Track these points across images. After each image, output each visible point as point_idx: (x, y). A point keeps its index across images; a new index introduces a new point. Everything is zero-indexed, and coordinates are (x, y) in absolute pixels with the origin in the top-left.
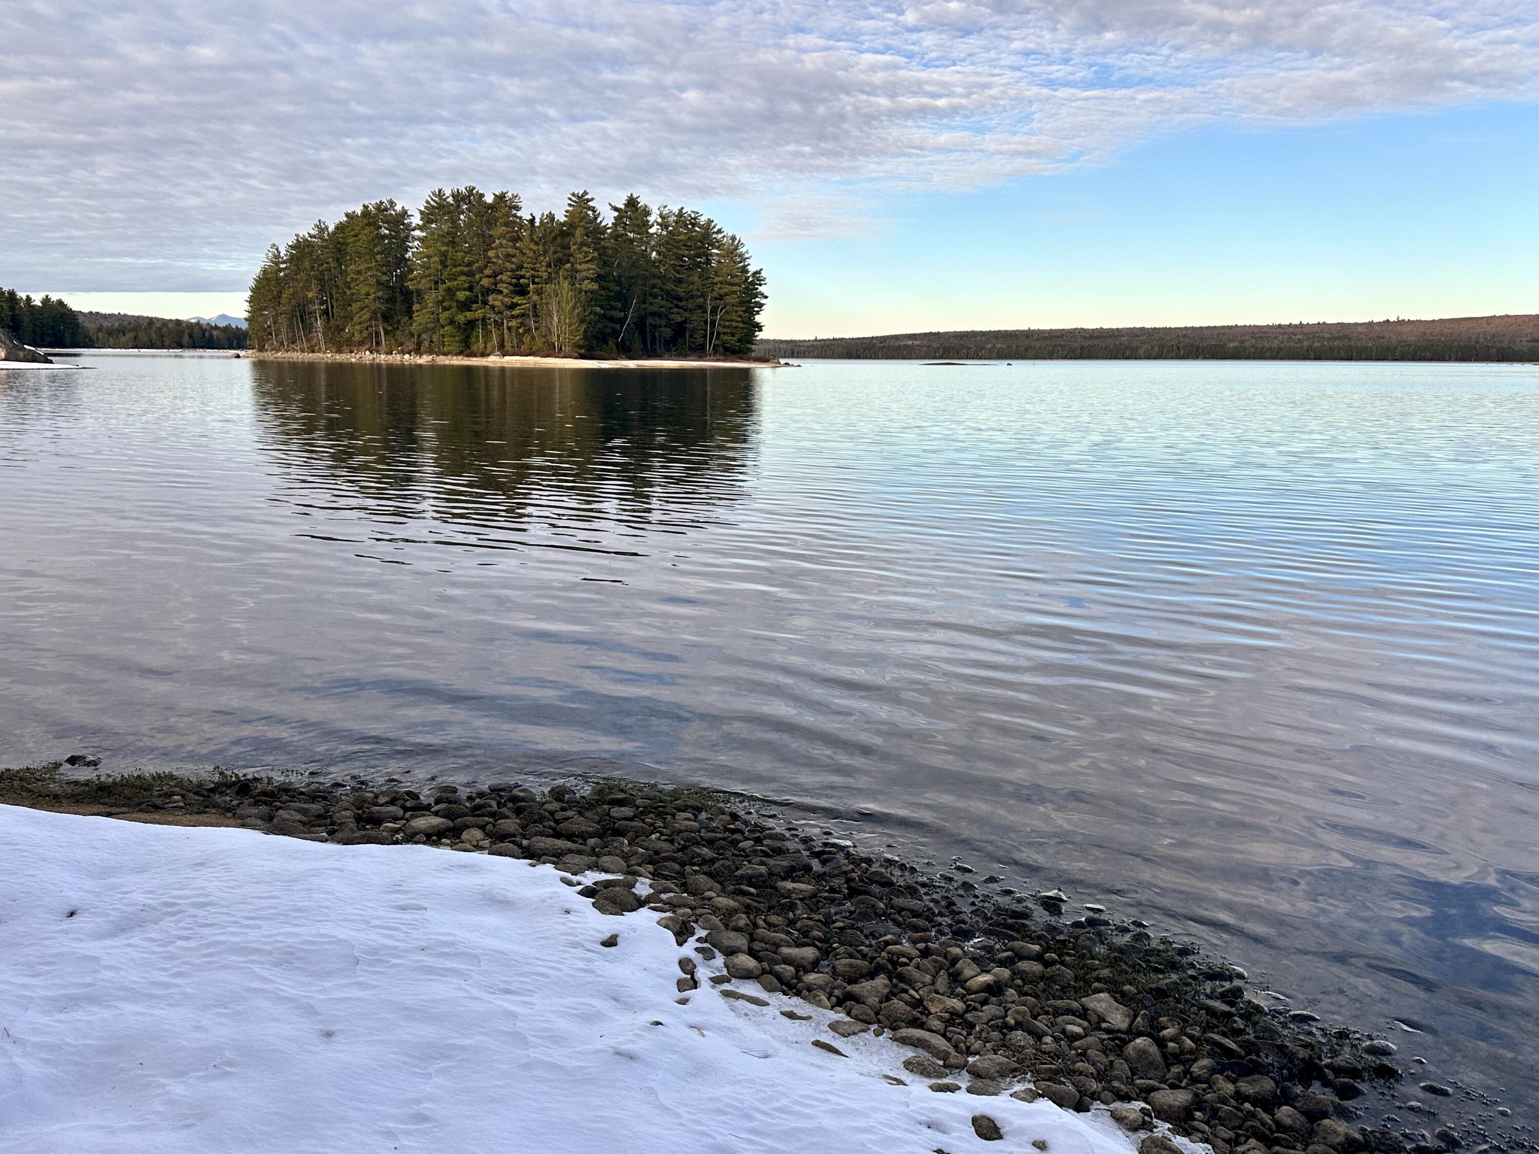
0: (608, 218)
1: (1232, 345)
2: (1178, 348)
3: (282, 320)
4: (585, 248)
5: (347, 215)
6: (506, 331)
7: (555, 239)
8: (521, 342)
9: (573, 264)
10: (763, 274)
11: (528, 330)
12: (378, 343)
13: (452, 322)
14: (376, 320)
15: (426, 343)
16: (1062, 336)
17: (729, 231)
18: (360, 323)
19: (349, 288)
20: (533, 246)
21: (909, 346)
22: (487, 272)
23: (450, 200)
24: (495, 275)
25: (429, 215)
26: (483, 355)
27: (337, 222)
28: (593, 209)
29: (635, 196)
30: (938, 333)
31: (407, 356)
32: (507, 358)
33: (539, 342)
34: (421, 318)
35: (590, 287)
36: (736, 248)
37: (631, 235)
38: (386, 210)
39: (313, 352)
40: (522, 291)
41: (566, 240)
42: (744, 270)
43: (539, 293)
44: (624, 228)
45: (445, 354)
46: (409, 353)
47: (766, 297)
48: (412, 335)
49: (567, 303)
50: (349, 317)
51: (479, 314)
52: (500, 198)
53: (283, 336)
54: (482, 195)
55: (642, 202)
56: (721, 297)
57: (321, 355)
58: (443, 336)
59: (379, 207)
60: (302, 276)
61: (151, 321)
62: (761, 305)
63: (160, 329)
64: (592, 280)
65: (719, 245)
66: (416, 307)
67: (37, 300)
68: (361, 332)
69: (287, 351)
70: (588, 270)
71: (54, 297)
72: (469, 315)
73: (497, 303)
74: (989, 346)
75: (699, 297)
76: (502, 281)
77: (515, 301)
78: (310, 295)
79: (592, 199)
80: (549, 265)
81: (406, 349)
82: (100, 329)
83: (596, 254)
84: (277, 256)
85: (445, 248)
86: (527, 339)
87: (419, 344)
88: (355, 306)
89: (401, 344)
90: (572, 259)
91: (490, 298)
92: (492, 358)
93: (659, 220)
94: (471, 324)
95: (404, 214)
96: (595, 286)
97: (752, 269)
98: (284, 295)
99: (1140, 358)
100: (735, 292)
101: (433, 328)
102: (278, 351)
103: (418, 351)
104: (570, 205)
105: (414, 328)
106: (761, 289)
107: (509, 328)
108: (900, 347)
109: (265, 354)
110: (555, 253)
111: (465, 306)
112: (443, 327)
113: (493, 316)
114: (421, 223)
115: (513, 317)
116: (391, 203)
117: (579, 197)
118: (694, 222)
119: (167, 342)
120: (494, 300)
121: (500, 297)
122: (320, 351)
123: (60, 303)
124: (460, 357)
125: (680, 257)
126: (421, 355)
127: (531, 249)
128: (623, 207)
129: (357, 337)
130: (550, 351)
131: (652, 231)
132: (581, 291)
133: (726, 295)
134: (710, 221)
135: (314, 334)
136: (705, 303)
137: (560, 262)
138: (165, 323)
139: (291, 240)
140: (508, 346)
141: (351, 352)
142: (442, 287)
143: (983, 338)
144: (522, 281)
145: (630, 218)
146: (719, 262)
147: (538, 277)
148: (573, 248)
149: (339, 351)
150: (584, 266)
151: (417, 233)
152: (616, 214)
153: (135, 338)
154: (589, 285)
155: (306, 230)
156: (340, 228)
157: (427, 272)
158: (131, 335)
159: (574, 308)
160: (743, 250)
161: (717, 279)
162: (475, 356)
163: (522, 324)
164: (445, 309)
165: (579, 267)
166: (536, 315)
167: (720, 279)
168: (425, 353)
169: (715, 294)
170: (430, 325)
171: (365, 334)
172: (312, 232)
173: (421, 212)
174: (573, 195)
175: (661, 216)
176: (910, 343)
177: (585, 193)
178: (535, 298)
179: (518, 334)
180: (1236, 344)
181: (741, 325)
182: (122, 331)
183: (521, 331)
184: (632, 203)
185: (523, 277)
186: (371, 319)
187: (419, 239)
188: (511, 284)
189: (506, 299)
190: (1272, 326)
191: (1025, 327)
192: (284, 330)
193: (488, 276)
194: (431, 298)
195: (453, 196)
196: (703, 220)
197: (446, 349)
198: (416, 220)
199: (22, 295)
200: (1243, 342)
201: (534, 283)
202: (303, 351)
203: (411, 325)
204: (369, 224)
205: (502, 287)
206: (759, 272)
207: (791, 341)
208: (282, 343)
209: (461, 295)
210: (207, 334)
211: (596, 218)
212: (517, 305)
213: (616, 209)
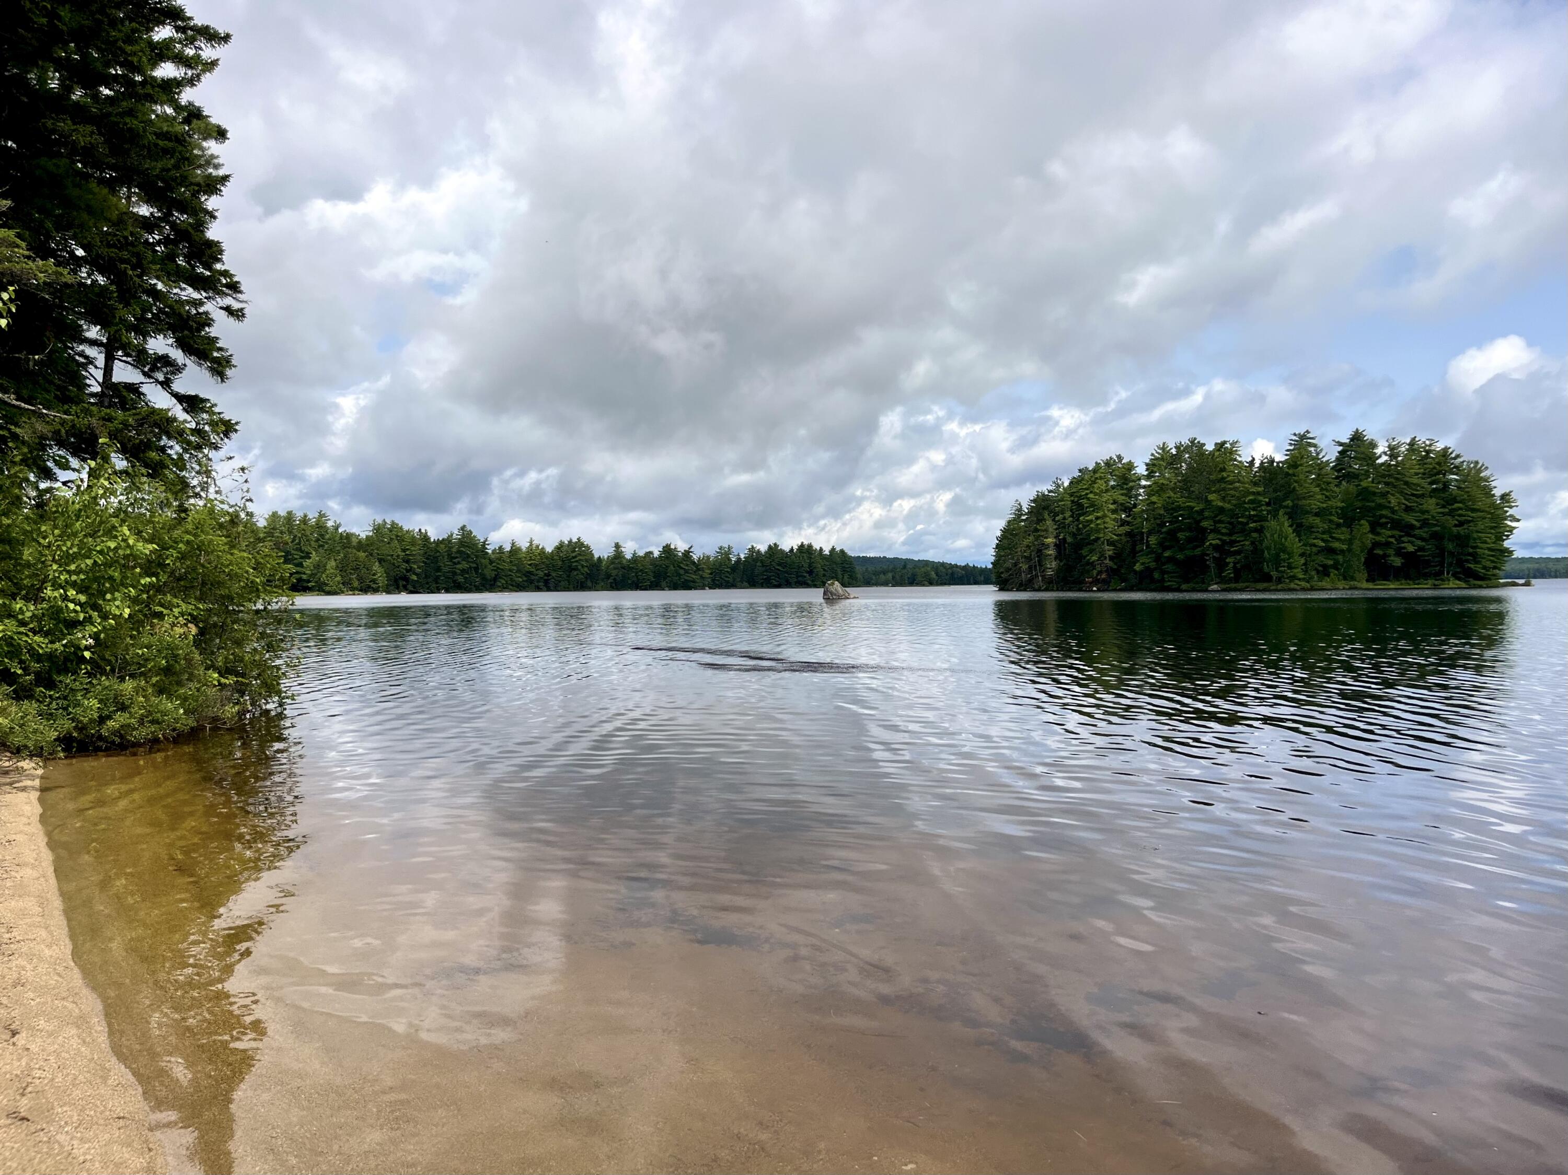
0: (1330, 452)
4: (1305, 486)
5: (1080, 471)
7: (1276, 481)
8: (1238, 576)
9: (1296, 500)
10: (1513, 496)
11: (1246, 565)
13: (1171, 559)
17: (1469, 456)
20: (1253, 488)
22: (1209, 514)
23: (1174, 451)
24: (1216, 515)
25: (1151, 467)
26: (1202, 589)
27: (1071, 477)
28: (1315, 446)
29: (1360, 431)
36: (1479, 473)
38: (1115, 464)
40: (1240, 528)
41: (1287, 481)
42: (1489, 494)
43: (1260, 529)
44: (1349, 461)
47: (1517, 520)
50: (1080, 558)
51: (1197, 551)
52: (1220, 446)
53: (1023, 577)
54: (1203, 446)
55: (1368, 436)
58: (1164, 573)
59: (1109, 462)
60: (1041, 526)
62: (1511, 529)
64: (1313, 514)
65: (1457, 469)
66: (1141, 548)
70: (1309, 505)
72: (1189, 552)
73: (1216, 541)
75: (1435, 524)
76: (1222, 521)
77: (1233, 538)
79: (1314, 437)
80: (1271, 503)
83: (1317, 490)
84: (1019, 509)
86: (1244, 573)
88: (1085, 550)
89: (1122, 582)
90: (1295, 495)
93: (1388, 451)
95: (1131, 466)
97: (1499, 492)
98: (1025, 543)
104: (1290, 445)
106: (1511, 512)
114: (1146, 473)
116: (1119, 457)
117: (1300, 437)
118: (1429, 449)
120: (1215, 538)
121: (1220, 536)
127: (1252, 491)
128: (1347, 442)
131: (1380, 461)
132: (1301, 524)
134: (1447, 448)
137: (1282, 500)
139: (1033, 495)
144: (1242, 519)
145: (1355, 451)
146: (1458, 487)
147: (1259, 514)
148: (1295, 487)
151: (1144, 482)
152: (1341, 448)
155: (1046, 486)
156: (1074, 482)
157: (1153, 517)
160: (1487, 474)
163: (1238, 559)
166: (1255, 550)
172: (1050, 488)
173: (1147, 464)
174: (1295, 435)
175: (1389, 447)
177: (1307, 433)
179: (1235, 568)
183: (1239, 565)
184: (1357, 437)
185: (1244, 516)
187: (1144, 487)
188: (1230, 523)
189: (1226, 537)
195: (1177, 447)
196: (1438, 447)
198: (1141, 470)
201: (1254, 521)
204: (1101, 478)
206: (1507, 495)
211: (1318, 454)
212: (1235, 542)
213: (1340, 444)
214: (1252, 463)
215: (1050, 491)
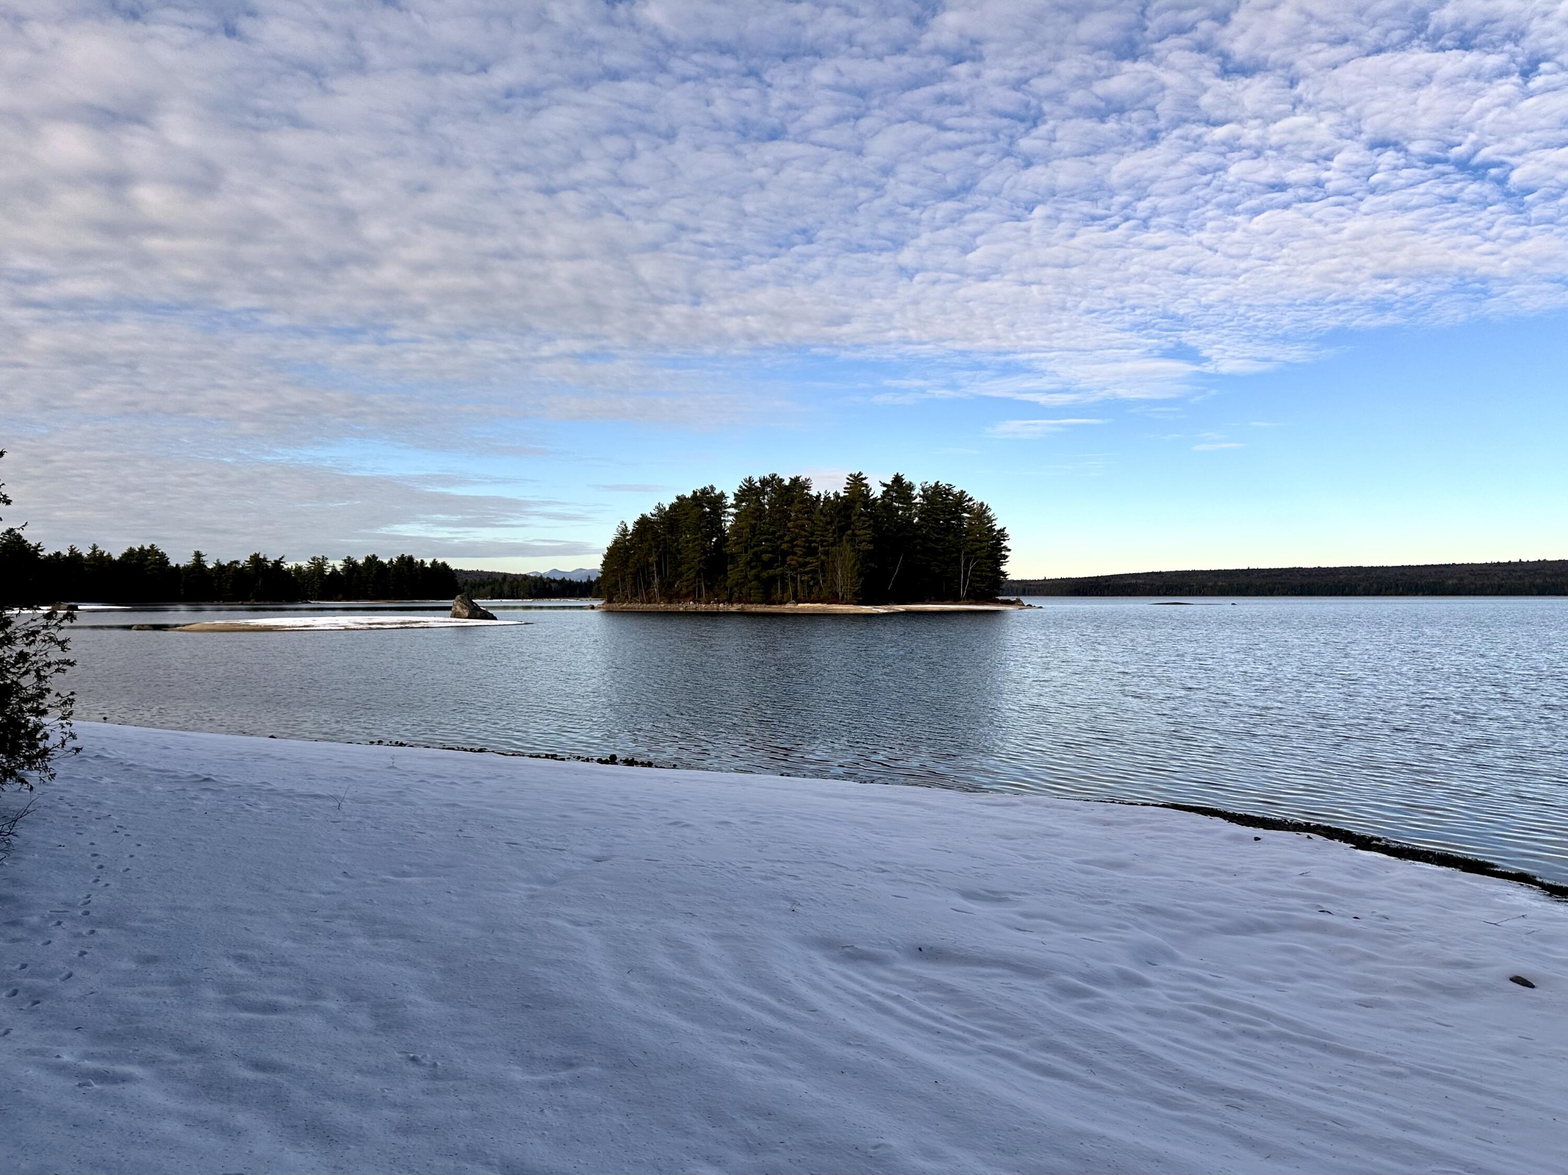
0: (877, 492)
1: (1450, 582)
2: (1397, 585)
3: (629, 579)
4: (863, 518)
5: (678, 498)
6: (799, 584)
7: (840, 512)
8: (810, 592)
9: (853, 530)
10: (1006, 531)
11: (817, 583)
12: (700, 596)
13: (757, 577)
14: (700, 577)
15: (736, 595)
16: (1281, 575)
17: (978, 499)
18: (688, 580)
19: (680, 554)
20: (822, 518)
21: (1133, 585)
22: (786, 539)
23: (758, 484)
24: (793, 540)
25: (739, 497)
26: (782, 602)
27: (670, 503)
28: (866, 486)
29: (900, 474)
30: (1160, 572)
31: (721, 605)
32: (800, 605)
33: (825, 593)
34: (733, 575)
35: (866, 547)
36: (985, 512)
37: (897, 505)
38: (708, 493)
39: (650, 603)
40: (812, 552)
41: (848, 512)
42: (991, 529)
43: (826, 553)
44: (891, 499)
45: (751, 603)
46: (723, 602)
47: (1009, 550)
48: (726, 589)
49: (850, 561)
50: (680, 576)
51: (779, 571)
52: (795, 481)
53: (628, 591)
54: (782, 480)
55: (906, 480)
56: (973, 552)
57: (656, 605)
58: (750, 589)
59: (704, 492)
60: (645, 545)
61: (505, 576)
62: (1006, 557)
63: (511, 583)
64: (869, 542)
65: (970, 510)
66: (729, 567)
67: (428, 563)
68: (687, 587)
69: (630, 603)
70: (866, 534)
71: (440, 561)
72: (771, 572)
73: (793, 562)
74: (1211, 584)
75: (953, 552)
76: (797, 546)
77: (807, 560)
78: (651, 560)
79: (865, 478)
80: (834, 532)
81: (721, 599)
82: (466, 583)
83: (871, 522)
84: (625, 530)
85: (754, 522)
86: (816, 589)
87: (731, 595)
88: (684, 568)
89: (717, 596)
90: (852, 527)
91: (788, 558)
92: (788, 606)
93: (921, 493)
94: (772, 580)
95: (722, 496)
96: (871, 547)
97: (997, 528)
98: (631, 560)
99: (1359, 595)
100: (983, 548)
101: (743, 583)
102: (624, 602)
103: (730, 601)
104: (848, 483)
105: (729, 583)
106: (1005, 544)
107: (802, 582)
108: (1125, 586)
109: (614, 605)
110: (839, 522)
111: (768, 565)
112: (750, 582)
113: (789, 573)
114: (734, 502)
115: (805, 573)
116: (712, 488)
117: (855, 477)
118: (948, 492)
119: (522, 593)
120: (792, 560)
121: (796, 558)
122: (655, 602)
123: (444, 564)
124: (763, 605)
125: (937, 521)
126: (732, 603)
127: (821, 521)
128: (890, 483)
129: (684, 591)
130: (835, 600)
131: (917, 500)
132: (859, 550)
133: (977, 550)
134: (962, 492)
135: (651, 590)
136: (959, 557)
137: (842, 530)
138: (515, 577)
139: (637, 517)
140: (801, 595)
141: (679, 602)
142: (750, 552)
143: (1205, 577)
144: (813, 545)
145: (896, 492)
146: (970, 524)
147: (826, 541)
148: (854, 518)
149: (670, 602)
150: (862, 532)
151: (732, 510)
152: (885, 489)
153: (493, 589)
154: (865, 546)
155: (649, 510)
156: (672, 507)
157: (740, 540)
158: (490, 587)
159: (854, 565)
160: (990, 513)
161: (969, 538)
162: (774, 604)
163: (812, 578)
164: (752, 568)
165: (858, 532)
166: (823, 571)
167: (972, 537)
168: (735, 602)
169: (968, 550)
170: (740, 581)
171: (691, 588)
172: (653, 512)
173: (735, 495)
174: (851, 475)
175: (923, 489)
176: (1134, 581)
177: (860, 474)
178: (823, 557)
179: (809, 586)
180: (1455, 581)
181: (990, 574)
182: (482, 584)
183: (811, 583)
184: (898, 479)
185: (814, 541)
186: (695, 578)
187: (733, 514)
188: (804, 547)
189: (800, 559)
190: (1491, 564)
191: (1244, 567)
192: (629, 587)
193: (787, 542)
194: (743, 559)
195: (760, 481)
196: (956, 490)
197: (752, 599)
198: (731, 500)
199: (418, 559)
200: (1461, 579)
201: (822, 546)
202: (642, 602)
203: (726, 581)
204: (696, 505)
205: (797, 550)
206: (1003, 530)
207: (1022, 581)
208: (627, 597)
209: (766, 557)
210: (547, 586)
211: (868, 492)
212: (808, 563)
213: (885, 485)
214: (818, 497)
215: (652, 515)
